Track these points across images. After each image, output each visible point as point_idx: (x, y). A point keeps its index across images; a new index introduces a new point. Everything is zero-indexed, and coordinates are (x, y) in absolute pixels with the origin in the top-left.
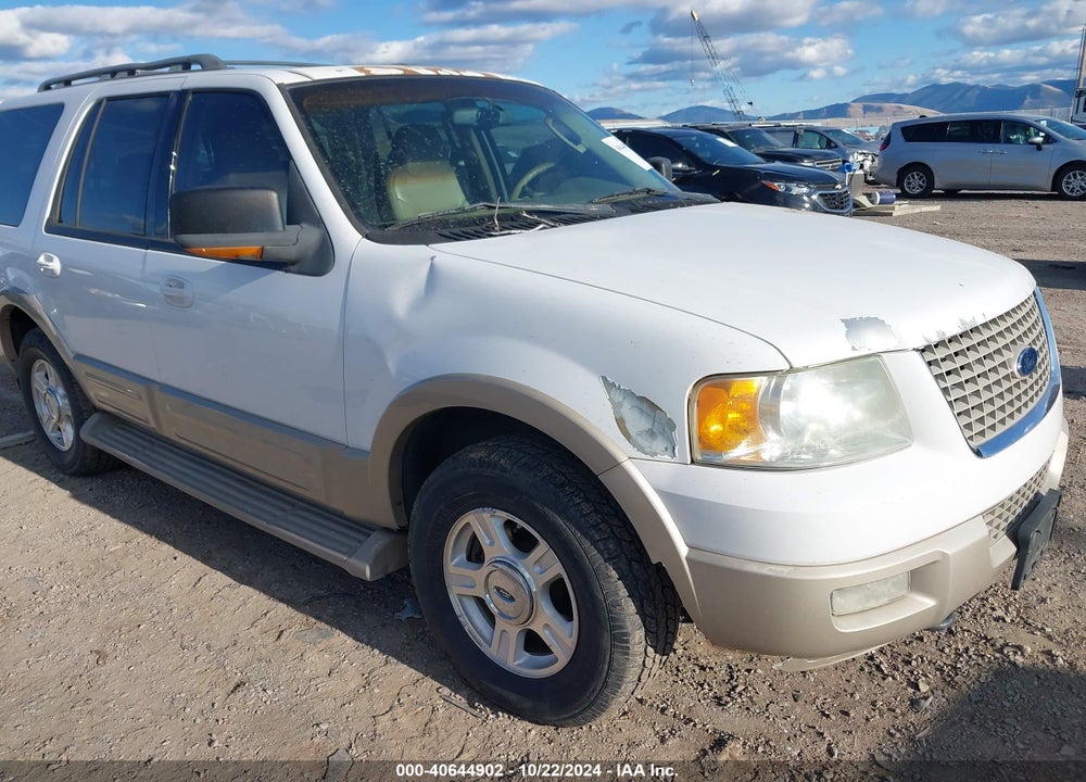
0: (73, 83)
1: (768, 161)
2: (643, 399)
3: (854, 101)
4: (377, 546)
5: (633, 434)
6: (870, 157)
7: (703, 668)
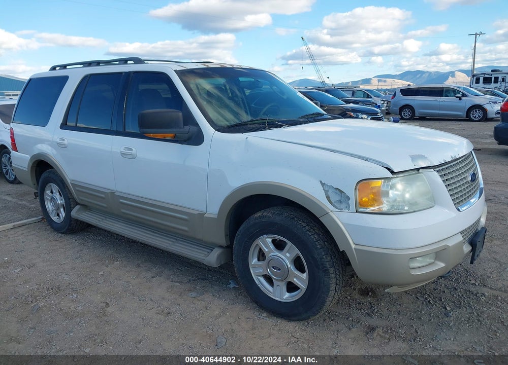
0: (68, 67)
1: (347, 104)
2: (337, 189)
3: (374, 77)
4: (217, 253)
5: (333, 202)
6: (386, 102)
7: (359, 304)
